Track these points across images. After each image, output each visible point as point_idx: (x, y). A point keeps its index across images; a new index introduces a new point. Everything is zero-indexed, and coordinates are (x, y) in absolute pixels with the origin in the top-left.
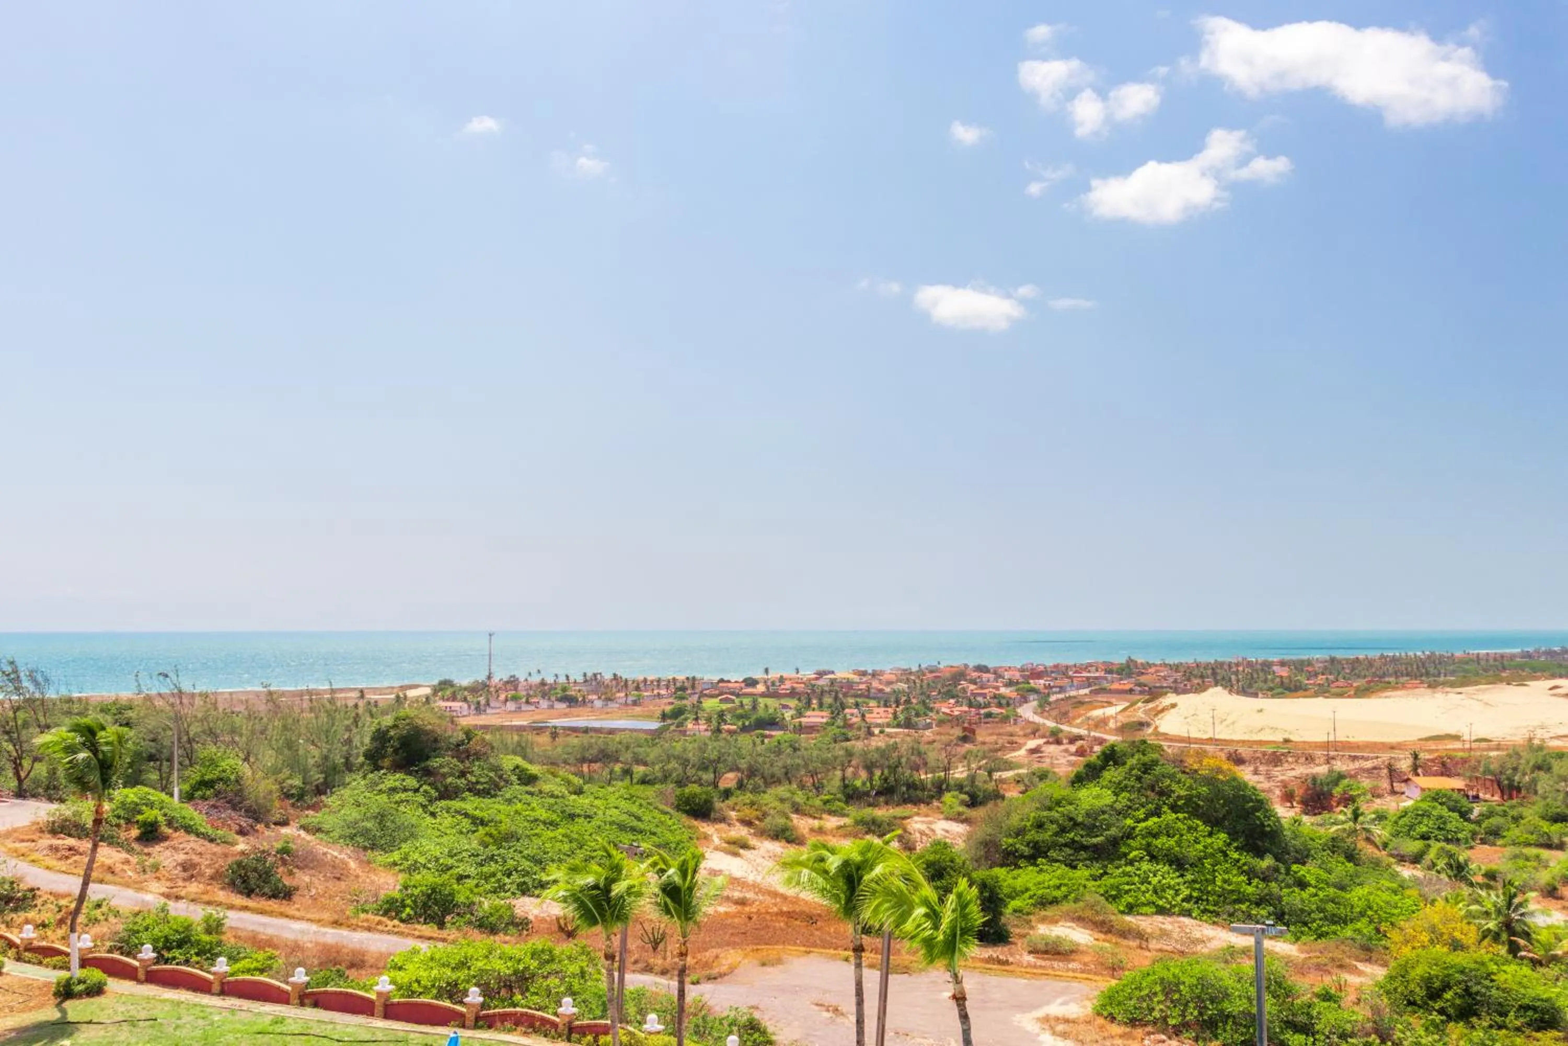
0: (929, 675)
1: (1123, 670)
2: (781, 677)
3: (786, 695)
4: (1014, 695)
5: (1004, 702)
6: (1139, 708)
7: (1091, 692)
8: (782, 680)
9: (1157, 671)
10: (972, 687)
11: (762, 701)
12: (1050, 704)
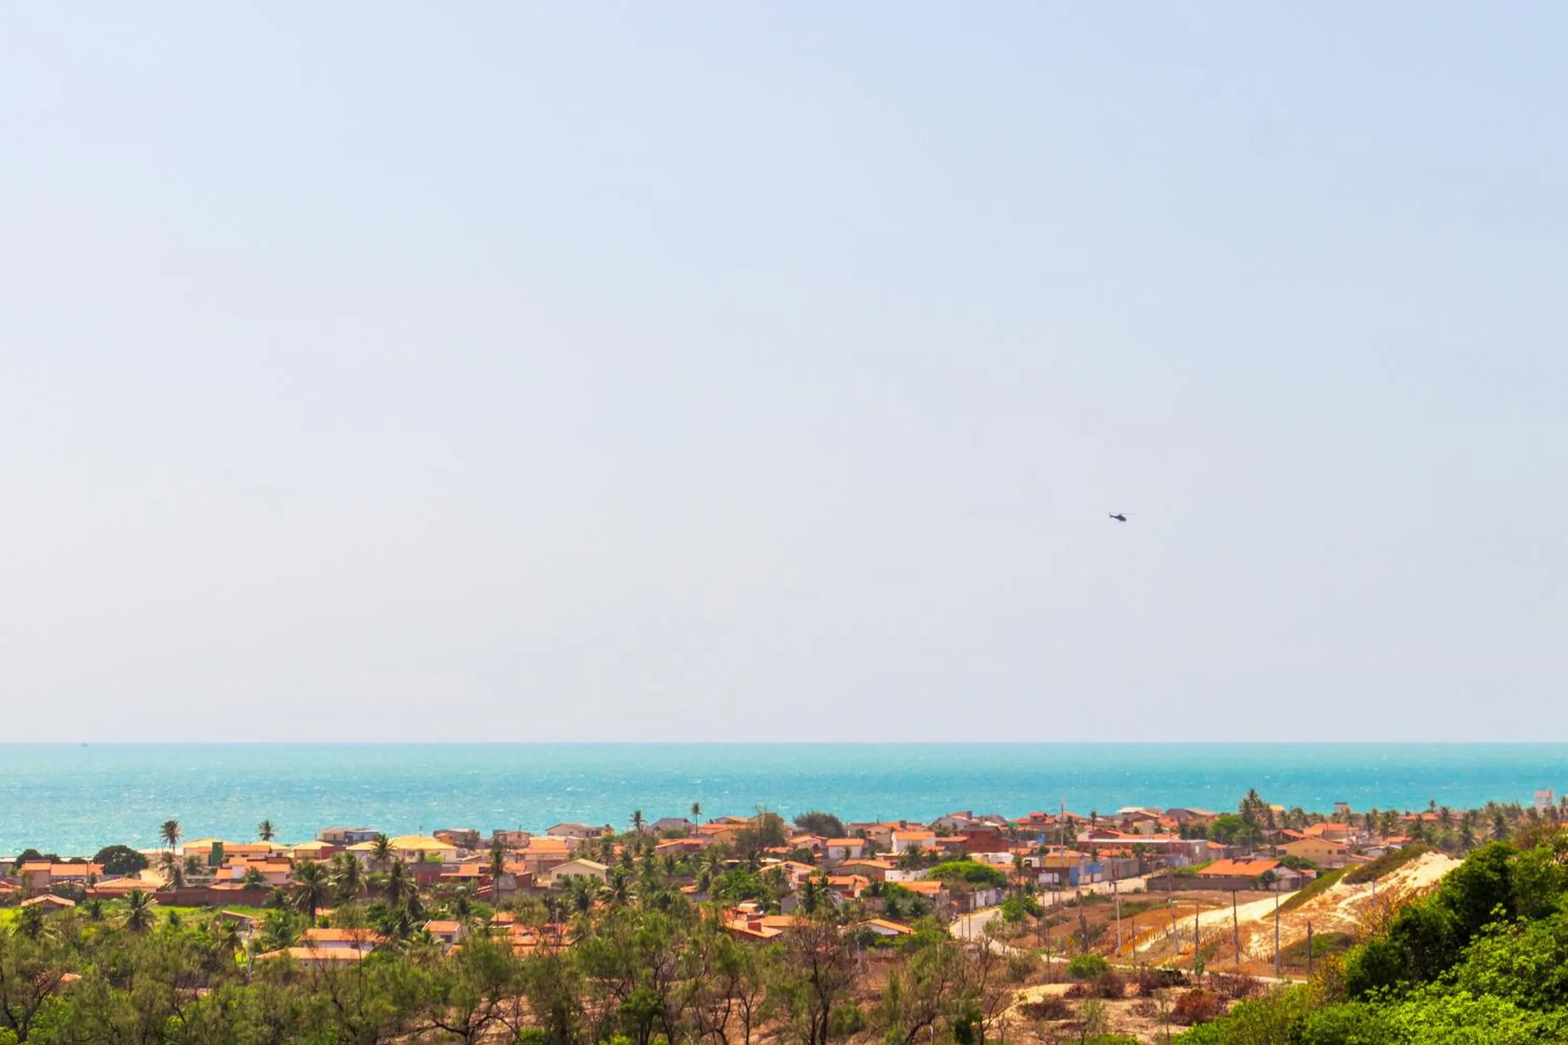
0: (666, 843)
1: (1232, 829)
2: (217, 847)
3: (231, 898)
4: (931, 887)
5: (905, 905)
6: (1337, 898)
7: (1150, 885)
8: (218, 856)
9: (1326, 835)
10: (801, 869)
11: (160, 914)
12: (1038, 913)
